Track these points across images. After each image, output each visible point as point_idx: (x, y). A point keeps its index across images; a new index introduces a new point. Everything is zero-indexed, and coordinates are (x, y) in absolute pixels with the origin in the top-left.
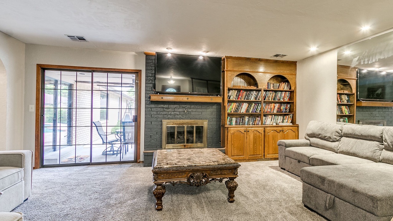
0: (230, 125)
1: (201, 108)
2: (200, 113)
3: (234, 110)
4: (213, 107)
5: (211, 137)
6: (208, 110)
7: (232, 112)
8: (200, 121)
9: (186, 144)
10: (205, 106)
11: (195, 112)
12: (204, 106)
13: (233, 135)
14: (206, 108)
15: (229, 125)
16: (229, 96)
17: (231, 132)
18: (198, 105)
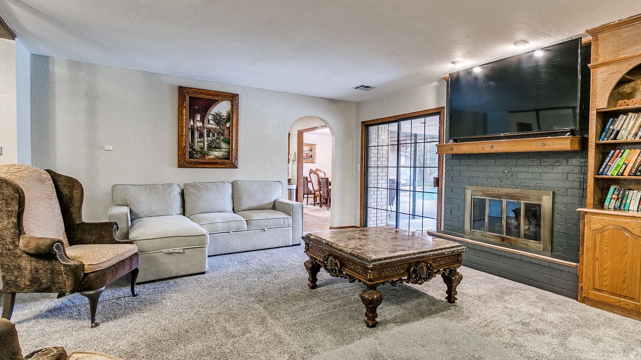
0: (619, 209)
1: (541, 165)
2: (538, 176)
3: (631, 170)
4: (570, 163)
5: (563, 233)
6: (555, 171)
7: (626, 173)
8: (535, 193)
9: (504, 236)
10: (551, 161)
11: (526, 172)
12: (548, 160)
13: (598, 236)
14: (551, 165)
15: (615, 209)
16: (615, 132)
17: (594, 227)
18: (533, 158)
